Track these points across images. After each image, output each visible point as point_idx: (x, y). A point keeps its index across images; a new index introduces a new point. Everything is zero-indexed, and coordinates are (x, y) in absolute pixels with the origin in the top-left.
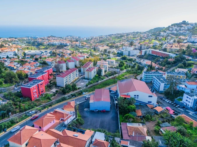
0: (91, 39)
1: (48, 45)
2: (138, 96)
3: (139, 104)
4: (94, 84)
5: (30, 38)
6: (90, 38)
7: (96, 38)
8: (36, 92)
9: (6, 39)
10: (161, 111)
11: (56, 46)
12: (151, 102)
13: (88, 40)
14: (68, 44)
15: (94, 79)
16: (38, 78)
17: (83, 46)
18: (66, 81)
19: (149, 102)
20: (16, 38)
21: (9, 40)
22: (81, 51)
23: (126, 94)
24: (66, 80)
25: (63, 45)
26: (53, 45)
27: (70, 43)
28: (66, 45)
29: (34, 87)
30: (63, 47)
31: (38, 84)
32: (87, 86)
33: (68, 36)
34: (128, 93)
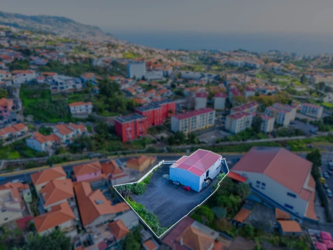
0: (314, 59)
1: (226, 65)
2: (264, 184)
3: (259, 200)
4: (234, 143)
5: (206, 52)
6: (312, 58)
7: (325, 58)
8: (130, 131)
9: (174, 52)
10: (294, 233)
11: (237, 68)
12: (292, 208)
13: (307, 60)
14: (258, 66)
15: (242, 134)
16: (146, 113)
17: (286, 72)
18: (184, 126)
19: (286, 205)
20: (187, 51)
21: (177, 53)
22: (274, 80)
23: (240, 173)
24: (186, 124)
25: (248, 67)
26: (232, 66)
27: (263, 63)
28: (253, 68)
29: (127, 124)
30: (247, 70)
31: (136, 122)
32: (217, 142)
33: (270, 51)
34: (245, 173)
